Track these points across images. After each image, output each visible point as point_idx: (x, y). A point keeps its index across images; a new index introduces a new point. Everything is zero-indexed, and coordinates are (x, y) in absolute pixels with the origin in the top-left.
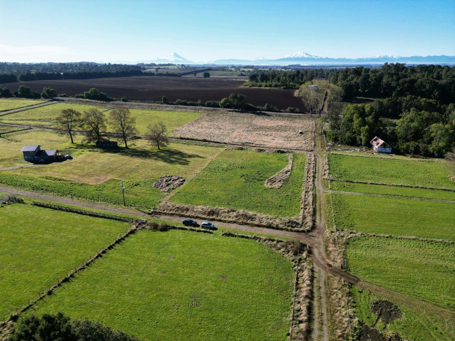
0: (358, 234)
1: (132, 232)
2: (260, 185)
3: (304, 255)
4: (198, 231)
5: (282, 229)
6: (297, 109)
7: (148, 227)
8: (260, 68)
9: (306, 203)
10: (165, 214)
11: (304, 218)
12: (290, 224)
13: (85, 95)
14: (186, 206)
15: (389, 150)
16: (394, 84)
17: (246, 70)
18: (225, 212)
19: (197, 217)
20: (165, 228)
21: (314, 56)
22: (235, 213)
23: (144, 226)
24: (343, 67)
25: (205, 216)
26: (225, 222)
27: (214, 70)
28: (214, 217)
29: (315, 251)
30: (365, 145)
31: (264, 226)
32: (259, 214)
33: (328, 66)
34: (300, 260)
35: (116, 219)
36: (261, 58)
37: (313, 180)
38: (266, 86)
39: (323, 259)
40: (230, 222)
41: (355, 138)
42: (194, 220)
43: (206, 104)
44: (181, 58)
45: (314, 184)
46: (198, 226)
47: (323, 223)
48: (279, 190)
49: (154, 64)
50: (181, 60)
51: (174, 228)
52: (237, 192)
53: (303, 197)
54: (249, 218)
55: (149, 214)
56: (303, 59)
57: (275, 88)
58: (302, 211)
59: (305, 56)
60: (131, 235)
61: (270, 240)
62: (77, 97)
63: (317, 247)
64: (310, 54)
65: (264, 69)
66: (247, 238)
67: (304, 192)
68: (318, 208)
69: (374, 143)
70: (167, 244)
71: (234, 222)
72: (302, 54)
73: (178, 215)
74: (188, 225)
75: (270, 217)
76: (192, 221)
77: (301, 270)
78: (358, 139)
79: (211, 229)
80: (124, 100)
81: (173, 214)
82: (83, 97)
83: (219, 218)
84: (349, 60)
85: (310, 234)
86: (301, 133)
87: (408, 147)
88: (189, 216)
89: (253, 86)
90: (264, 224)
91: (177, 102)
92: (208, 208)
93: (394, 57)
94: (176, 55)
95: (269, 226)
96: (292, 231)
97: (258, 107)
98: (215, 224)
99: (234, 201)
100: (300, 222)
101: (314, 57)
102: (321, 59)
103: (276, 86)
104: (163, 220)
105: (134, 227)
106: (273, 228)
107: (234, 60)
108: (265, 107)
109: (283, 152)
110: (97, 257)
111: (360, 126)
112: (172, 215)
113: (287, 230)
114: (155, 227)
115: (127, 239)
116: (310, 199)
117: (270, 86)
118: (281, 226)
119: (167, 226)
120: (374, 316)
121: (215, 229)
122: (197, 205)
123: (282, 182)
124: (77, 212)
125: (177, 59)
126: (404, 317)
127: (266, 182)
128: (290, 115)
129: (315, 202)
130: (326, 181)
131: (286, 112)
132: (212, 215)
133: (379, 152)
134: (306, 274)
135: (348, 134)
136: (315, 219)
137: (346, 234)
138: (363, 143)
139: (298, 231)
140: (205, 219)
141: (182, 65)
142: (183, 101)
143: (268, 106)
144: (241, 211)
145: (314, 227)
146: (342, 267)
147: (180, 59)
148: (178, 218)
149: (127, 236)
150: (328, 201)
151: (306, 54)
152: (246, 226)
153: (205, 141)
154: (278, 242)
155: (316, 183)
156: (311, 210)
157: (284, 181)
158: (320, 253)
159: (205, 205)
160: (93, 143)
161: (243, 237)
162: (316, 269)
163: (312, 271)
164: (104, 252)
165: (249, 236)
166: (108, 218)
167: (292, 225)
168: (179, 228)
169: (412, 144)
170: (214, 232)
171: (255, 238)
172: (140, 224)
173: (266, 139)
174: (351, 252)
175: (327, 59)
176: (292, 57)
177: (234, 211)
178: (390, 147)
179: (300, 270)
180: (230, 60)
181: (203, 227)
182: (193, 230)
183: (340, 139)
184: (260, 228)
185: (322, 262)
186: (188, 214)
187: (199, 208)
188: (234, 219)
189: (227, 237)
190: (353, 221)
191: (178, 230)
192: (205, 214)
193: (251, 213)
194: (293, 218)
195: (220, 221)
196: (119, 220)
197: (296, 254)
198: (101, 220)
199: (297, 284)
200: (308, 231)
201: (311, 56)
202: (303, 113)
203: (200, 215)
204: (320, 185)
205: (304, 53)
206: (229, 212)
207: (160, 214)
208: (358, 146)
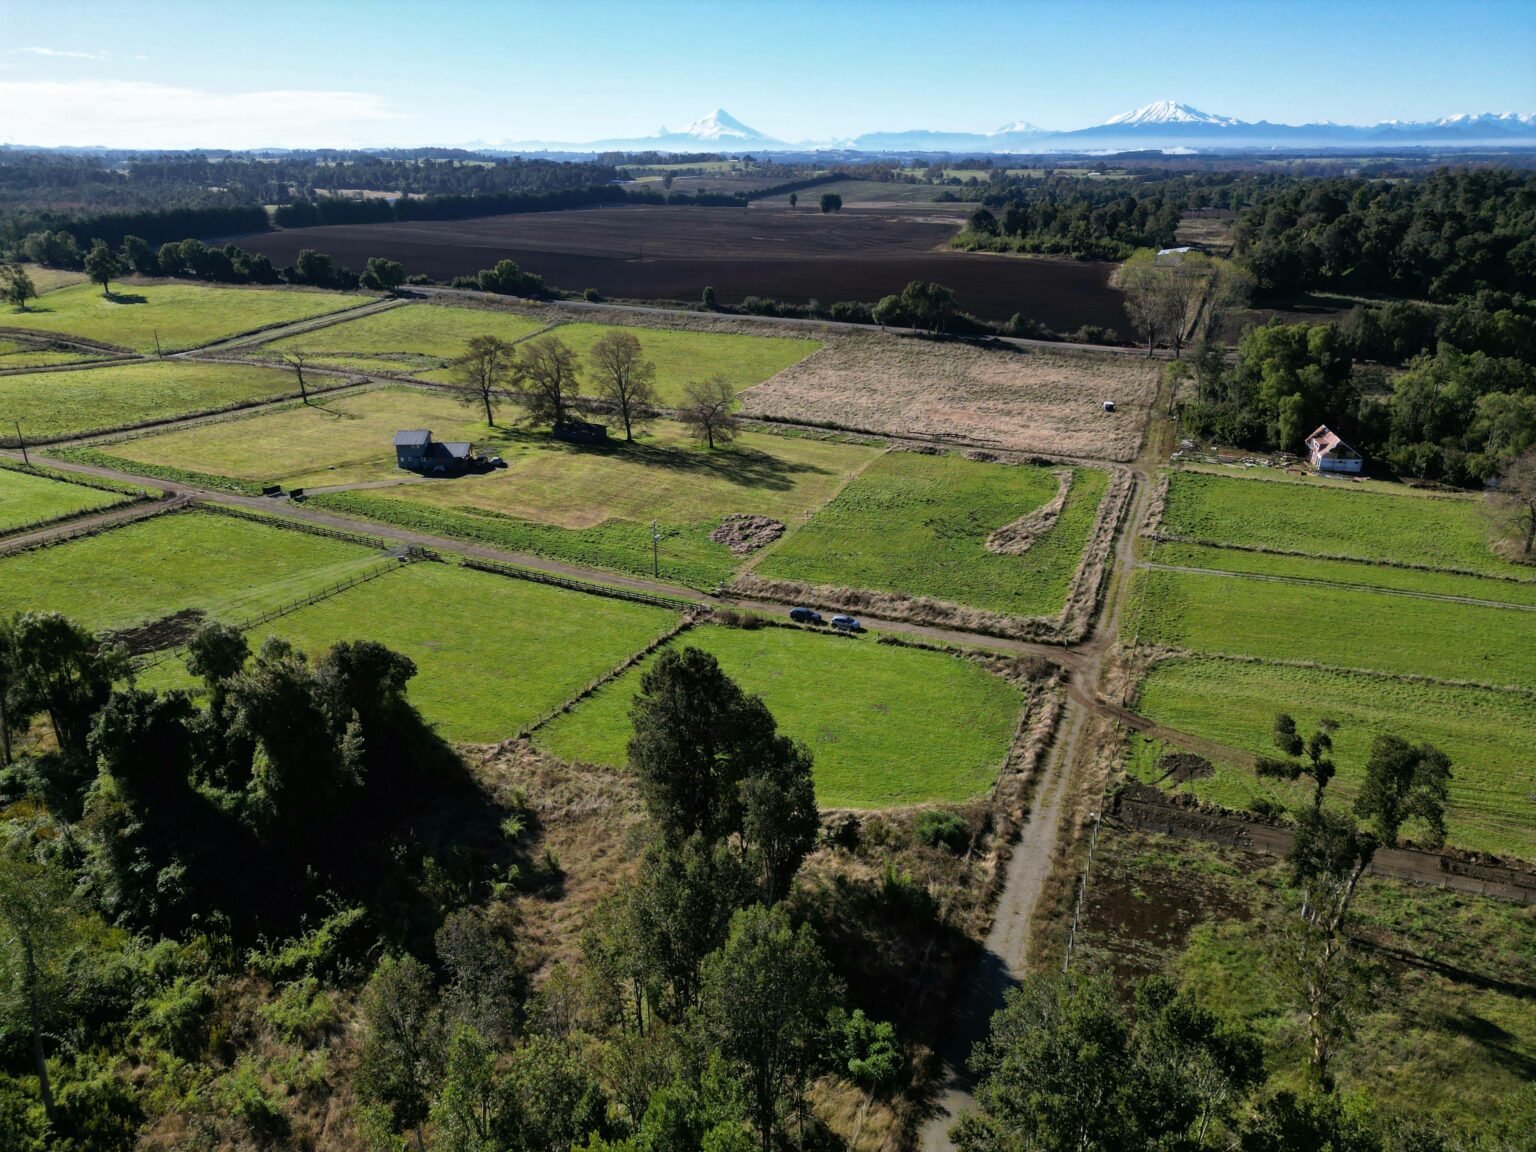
0: (1185, 654)
1: (686, 627)
2: (972, 547)
3: (1052, 682)
4: (825, 633)
5: (1011, 638)
6: (1110, 333)
7: (718, 620)
8: (1012, 168)
9: (1082, 589)
10: (750, 597)
11: (1070, 618)
12: (1033, 629)
13: (480, 281)
14: (793, 584)
15: (1352, 464)
16: (1438, 251)
17: (965, 175)
18: (883, 600)
19: (820, 607)
20: (754, 624)
21: (1216, 117)
22: (907, 604)
23: (708, 617)
24: (1318, 160)
25: (838, 606)
26: (884, 618)
27: (855, 179)
28: (860, 608)
29: (1078, 679)
30: (1289, 449)
31: (972, 631)
32: (962, 608)
33: (1261, 157)
34: (1040, 689)
35: (647, 602)
36: (1019, 128)
37: (1114, 539)
38: (1022, 249)
39: (1091, 691)
40: (895, 619)
41: (1263, 428)
42: (817, 613)
43: (832, 312)
44: (741, 127)
45: (1112, 547)
46: (825, 624)
47: (1111, 630)
48: (1020, 559)
49: (655, 154)
50: (742, 135)
51: (772, 624)
52: (913, 560)
53: (1078, 575)
54: (940, 613)
55: (714, 595)
56: (1173, 128)
57: (1050, 258)
58: (1067, 606)
59: (1182, 116)
60: (686, 633)
61: (981, 654)
62: (459, 286)
63: (1083, 673)
64: (1200, 108)
65: (1025, 173)
66: (932, 649)
67: (1081, 566)
68: (1108, 601)
69: (1315, 444)
70: (763, 652)
71: (905, 620)
72: (1172, 109)
73: (779, 600)
74: (802, 621)
75: (989, 613)
76: (811, 614)
77: (1039, 704)
78: (1270, 432)
79: (853, 629)
80: (593, 298)
81: (768, 599)
82: (475, 287)
83: (870, 610)
84: (1348, 132)
85: (1076, 649)
86: (1110, 409)
87: (1412, 456)
88: (803, 604)
89: (981, 247)
90: (973, 625)
91: (745, 304)
92: (845, 589)
93: (1523, 118)
94: (724, 118)
95: (984, 631)
96: (1034, 641)
97: (991, 323)
98: (863, 622)
99: (907, 579)
100: (1057, 626)
101: (1215, 121)
102: (1243, 129)
103: (1055, 249)
104: (744, 609)
105: (688, 619)
106: (992, 634)
107: (924, 134)
108: (1011, 325)
109: (1047, 464)
110: (630, 665)
111: (1281, 393)
112: (764, 599)
113: (1025, 640)
114: (732, 621)
115: (678, 638)
116: (1094, 581)
117: (1036, 249)
118: (1011, 632)
119: (757, 620)
120: (1159, 773)
121: (863, 631)
122: (819, 583)
123: (1031, 540)
124: (559, 584)
125: (728, 132)
126: (1216, 777)
127: (991, 538)
128: (1085, 351)
129: (1106, 588)
130: (1148, 541)
131: (1075, 341)
132: (856, 604)
133: (1324, 470)
134: (1047, 711)
135: (1245, 415)
136: (1096, 622)
137: (1158, 652)
138: (1283, 442)
139: (1048, 643)
140: (839, 611)
141: (748, 158)
142: (765, 302)
143: (1021, 321)
144: (922, 600)
145: (1086, 638)
146: (1125, 704)
147: (738, 134)
148: (778, 607)
149: (677, 633)
150: (1138, 588)
151: (1188, 110)
152: (931, 629)
153: (831, 426)
154: (999, 658)
155: (1119, 546)
156: (1091, 603)
157: (1036, 537)
158: (1086, 682)
159: (836, 583)
160: (544, 428)
161: (923, 647)
162: (1071, 704)
163: (1062, 707)
164: (640, 657)
165: (938, 646)
166: (630, 599)
167: (1035, 632)
168: (784, 626)
169: (1423, 450)
170: (860, 635)
171: (950, 650)
172: (698, 614)
173: (1003, 423)
174: (1154, 684)
175: (1264, 128)
176: (1134, 120)
177: (905, 599)
178: (1356, 457)
179: (1035, 705)
180: (910, 135)
181: (834, 625)
182: (814, 630)
183: (1217, 428)
184: (963, 634)
185: (1087, 696)
186: (800, 599)
187: (825, 589)
188: (905, 614)
189: (887, 647)
190: (1184, 628)
191: (781, 631)
192: (838, 601)
193: (944, 604)
194: (1043, 619)
195: (873, 616)
196: (653, 603)
197: (1032, 679)
198: (615, 602)
199: (1025, 723)
200: (1071, 644)
201: (1203, 115)
202: (1128, 344)
203: (826, 604)
204: (1129, 551)
205: (1177, 107)
206: (892, 600)
207: (737, 596)
208: (1268, 450)
